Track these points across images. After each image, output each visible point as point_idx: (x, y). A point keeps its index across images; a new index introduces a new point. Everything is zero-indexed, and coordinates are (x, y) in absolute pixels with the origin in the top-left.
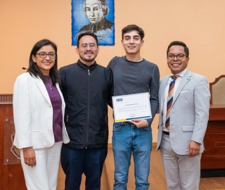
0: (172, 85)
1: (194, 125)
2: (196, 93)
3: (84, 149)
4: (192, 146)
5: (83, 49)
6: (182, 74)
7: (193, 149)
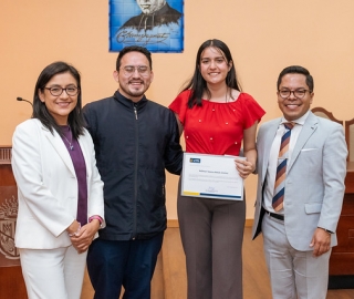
0: (285, 139)
1: (322, 202)
2: (326, 151)
3: (131, 240)
4: (319, 239)
5: (126, 75)
6: (301, 121)
7: (320, 243)
